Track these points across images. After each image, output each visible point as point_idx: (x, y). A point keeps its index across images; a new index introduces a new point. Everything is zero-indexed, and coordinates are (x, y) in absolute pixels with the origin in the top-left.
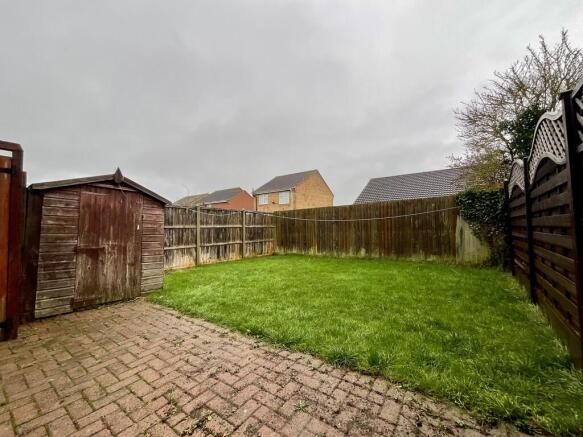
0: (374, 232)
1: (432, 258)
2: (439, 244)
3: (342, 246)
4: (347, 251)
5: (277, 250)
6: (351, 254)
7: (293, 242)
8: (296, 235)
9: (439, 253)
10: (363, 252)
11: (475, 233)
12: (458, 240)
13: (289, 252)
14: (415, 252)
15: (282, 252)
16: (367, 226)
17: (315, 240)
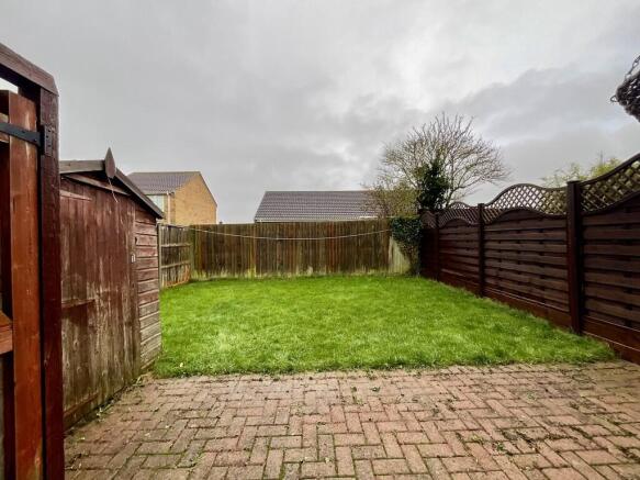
0: (322, 250)
1: (372, 272)
2: (377, 260)
3: (287, 265)
4: (293, 271)
5: (195, 276)
6: (297, 274)
7: (222, 264)
8: (227, 254)
9: (376, 268)
10: (310, 271)
11: (401, 251)
12: (390, 256)
13: (215, 276)
14: (358, 267)
15: (204, 277)
16: (314, 245)
17: (253, 261)
